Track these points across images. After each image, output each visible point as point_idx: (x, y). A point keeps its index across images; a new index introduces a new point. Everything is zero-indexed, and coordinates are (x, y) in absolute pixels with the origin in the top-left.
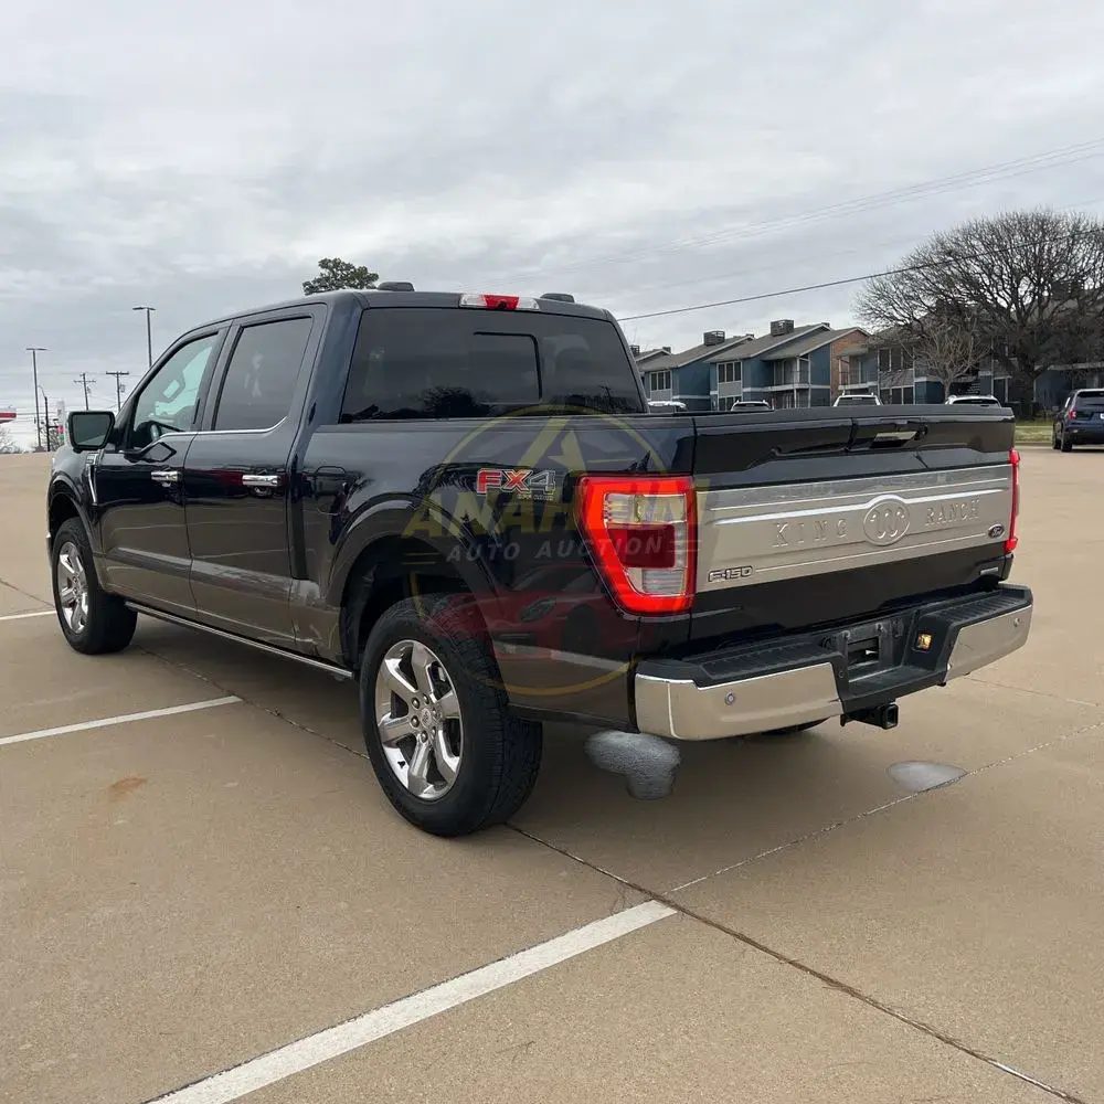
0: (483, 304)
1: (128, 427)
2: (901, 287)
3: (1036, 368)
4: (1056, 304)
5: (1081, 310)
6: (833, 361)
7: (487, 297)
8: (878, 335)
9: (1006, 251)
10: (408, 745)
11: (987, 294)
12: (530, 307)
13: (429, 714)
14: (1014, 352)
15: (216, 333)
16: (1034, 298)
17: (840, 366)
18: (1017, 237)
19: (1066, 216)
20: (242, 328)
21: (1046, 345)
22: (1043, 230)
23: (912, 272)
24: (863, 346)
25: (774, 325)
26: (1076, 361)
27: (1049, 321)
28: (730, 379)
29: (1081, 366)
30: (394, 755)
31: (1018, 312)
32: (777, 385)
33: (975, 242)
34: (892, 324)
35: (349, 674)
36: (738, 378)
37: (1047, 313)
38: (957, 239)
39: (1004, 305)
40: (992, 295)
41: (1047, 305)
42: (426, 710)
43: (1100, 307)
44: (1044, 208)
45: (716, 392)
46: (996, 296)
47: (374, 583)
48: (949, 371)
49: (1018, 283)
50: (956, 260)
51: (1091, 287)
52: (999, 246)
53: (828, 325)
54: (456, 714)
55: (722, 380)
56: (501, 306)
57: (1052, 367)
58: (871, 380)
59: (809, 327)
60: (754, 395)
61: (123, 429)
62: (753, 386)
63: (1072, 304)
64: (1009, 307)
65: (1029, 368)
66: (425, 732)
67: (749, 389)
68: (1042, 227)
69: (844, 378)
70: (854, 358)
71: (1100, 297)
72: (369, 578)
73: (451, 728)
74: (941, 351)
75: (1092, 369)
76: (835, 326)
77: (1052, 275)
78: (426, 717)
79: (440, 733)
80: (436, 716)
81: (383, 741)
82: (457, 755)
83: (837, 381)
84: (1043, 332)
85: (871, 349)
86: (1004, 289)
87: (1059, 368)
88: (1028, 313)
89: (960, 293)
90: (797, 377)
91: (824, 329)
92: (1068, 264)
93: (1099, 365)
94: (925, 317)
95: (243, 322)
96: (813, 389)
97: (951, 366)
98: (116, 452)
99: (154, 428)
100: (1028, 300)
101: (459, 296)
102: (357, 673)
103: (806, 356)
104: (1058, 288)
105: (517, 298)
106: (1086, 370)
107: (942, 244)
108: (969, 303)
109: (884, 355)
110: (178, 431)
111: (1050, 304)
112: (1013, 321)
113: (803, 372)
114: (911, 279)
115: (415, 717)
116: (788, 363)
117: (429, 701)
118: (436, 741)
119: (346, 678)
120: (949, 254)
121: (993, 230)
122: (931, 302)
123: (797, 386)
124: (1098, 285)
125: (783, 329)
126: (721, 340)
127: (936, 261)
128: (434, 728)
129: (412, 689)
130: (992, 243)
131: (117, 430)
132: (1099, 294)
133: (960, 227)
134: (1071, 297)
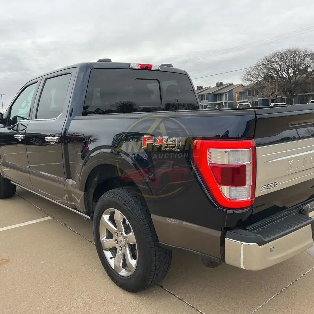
0: (139, 67)
1: (8, 118)
2: (255, 71)
3: (294, 95)
4: (300, 76)
5: (307, 77)
6: (234, 94)
7: (141, 65)
8: (248, 86)
9: (285, 60)
10: (114, 250)
11: (280, 73)
12: (157, 69)
13: (122, 239)
14: (288, 90)
15: (37, 82)
16: (293, 74)
17: (236, 95)
18: (289, 56)
19: (303, 50)
20: (46, 79)
21: (297, 88)
22: (296, 54)
23: (258, 67)
24: (243, 89)
25: (217, 84)
26: (306, 92)
27: (298, 81)
28: (204, 100)
29: (308, 94)
30: (108, 254)
31: (289, 78)
32: (218, 101)
33: (276, 58)
34: (252, 82)
35: (89, 217)
36: (207, 99)
37: (297, 78)
38: (271, 57)
39: (285, 76)
40: (281, 73)
41: (297, 76)
42: (120, 238)
43: (313, 76)
44: (296, 47)
45: (201, 104)
46: (282, 74)
47: (98, 181)
48: (270, 96)
49: (289, 70)
50: (271, 63)
51: (310, 71)
52: (283, 59)
53: (232, 83)
54: (135, 243)
55: (202, 100)
56: (146, 68)
57: (299, 94)
58: (245, 99)
59: (227, 84)
60: (212, 104)
61: (6, 119)
62: (211, 101)
63: (305, 76)
64: (286, 76)
65: (292, 95)
66: (120, 247)
67: (210, 103)
68: (295, 53)
69: (238, 99)
70: (241, 93)
71: (312, 73)
72: (96, 179)
73: (132, 248)
74: (268, 90)
75: (311, 95)
76: (234, 84)
77: (299, 67)
78: (121, 241)
79: (127, 249)
80: (125, 241)
81: (103, 248)
82: (135, 259)
83: (235, 99)
84: (297, 84)
85: (246, 90)
86: (285, 71)
87: (301, 94)
88: (292, 79)
89: (272, 73)
90: (224, 98)
91: (231, 84)
92: (303, 64)
93: (313, 93)
94: (262, 80)
95: (46, 77)
96: (229, 102)
97: (271, 94)
98: (4, 127)
99: (18, 118)
100: (292, 75)
101: (129, 64)
102: (92, 217)
103: (226, 92)
104: (300, 71)
105: (152, 65)
106: (309, 95)
107: (267, 59)
108: (275, 76)
109: (249, 92)
110: (27, 119)
111: (298, 76)
112: (287, 81)
113: (226, 97)
114: (257, 69)
115: (116, 240)
116: (221, 94)
117: (122, 234)
118: (125, 252)
119: (88, 219)
120: (269, 61)
121: (281, 54)
122: (263, 76)
123: (224, 101)
124: (312, 70)
125: (219, 85)
126: (202, 88)
127: (265, 64)
128: (125, 246)
129: (115, 228)
130: (281, 58)
131: (4, 119)
132: (312, 72)
133: (272, 53)
134: (304, 73)
